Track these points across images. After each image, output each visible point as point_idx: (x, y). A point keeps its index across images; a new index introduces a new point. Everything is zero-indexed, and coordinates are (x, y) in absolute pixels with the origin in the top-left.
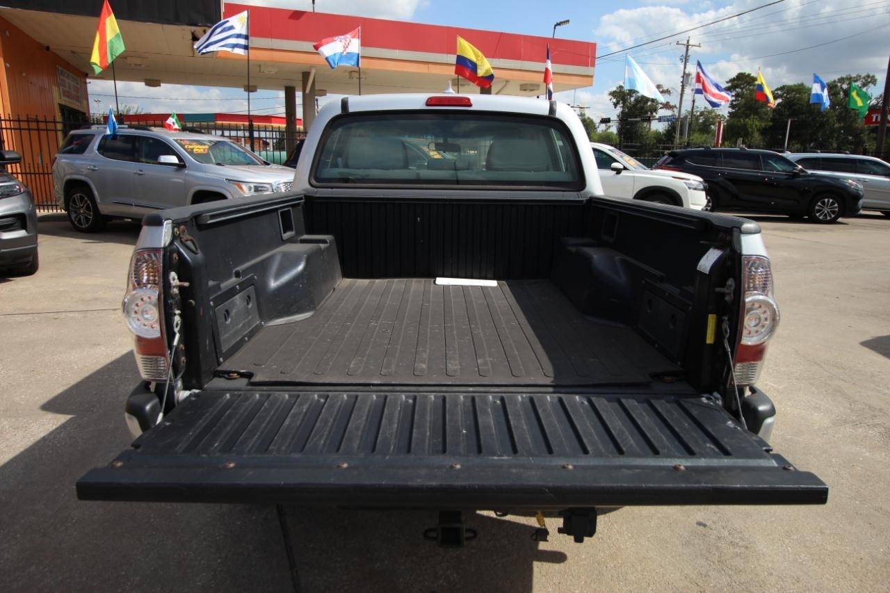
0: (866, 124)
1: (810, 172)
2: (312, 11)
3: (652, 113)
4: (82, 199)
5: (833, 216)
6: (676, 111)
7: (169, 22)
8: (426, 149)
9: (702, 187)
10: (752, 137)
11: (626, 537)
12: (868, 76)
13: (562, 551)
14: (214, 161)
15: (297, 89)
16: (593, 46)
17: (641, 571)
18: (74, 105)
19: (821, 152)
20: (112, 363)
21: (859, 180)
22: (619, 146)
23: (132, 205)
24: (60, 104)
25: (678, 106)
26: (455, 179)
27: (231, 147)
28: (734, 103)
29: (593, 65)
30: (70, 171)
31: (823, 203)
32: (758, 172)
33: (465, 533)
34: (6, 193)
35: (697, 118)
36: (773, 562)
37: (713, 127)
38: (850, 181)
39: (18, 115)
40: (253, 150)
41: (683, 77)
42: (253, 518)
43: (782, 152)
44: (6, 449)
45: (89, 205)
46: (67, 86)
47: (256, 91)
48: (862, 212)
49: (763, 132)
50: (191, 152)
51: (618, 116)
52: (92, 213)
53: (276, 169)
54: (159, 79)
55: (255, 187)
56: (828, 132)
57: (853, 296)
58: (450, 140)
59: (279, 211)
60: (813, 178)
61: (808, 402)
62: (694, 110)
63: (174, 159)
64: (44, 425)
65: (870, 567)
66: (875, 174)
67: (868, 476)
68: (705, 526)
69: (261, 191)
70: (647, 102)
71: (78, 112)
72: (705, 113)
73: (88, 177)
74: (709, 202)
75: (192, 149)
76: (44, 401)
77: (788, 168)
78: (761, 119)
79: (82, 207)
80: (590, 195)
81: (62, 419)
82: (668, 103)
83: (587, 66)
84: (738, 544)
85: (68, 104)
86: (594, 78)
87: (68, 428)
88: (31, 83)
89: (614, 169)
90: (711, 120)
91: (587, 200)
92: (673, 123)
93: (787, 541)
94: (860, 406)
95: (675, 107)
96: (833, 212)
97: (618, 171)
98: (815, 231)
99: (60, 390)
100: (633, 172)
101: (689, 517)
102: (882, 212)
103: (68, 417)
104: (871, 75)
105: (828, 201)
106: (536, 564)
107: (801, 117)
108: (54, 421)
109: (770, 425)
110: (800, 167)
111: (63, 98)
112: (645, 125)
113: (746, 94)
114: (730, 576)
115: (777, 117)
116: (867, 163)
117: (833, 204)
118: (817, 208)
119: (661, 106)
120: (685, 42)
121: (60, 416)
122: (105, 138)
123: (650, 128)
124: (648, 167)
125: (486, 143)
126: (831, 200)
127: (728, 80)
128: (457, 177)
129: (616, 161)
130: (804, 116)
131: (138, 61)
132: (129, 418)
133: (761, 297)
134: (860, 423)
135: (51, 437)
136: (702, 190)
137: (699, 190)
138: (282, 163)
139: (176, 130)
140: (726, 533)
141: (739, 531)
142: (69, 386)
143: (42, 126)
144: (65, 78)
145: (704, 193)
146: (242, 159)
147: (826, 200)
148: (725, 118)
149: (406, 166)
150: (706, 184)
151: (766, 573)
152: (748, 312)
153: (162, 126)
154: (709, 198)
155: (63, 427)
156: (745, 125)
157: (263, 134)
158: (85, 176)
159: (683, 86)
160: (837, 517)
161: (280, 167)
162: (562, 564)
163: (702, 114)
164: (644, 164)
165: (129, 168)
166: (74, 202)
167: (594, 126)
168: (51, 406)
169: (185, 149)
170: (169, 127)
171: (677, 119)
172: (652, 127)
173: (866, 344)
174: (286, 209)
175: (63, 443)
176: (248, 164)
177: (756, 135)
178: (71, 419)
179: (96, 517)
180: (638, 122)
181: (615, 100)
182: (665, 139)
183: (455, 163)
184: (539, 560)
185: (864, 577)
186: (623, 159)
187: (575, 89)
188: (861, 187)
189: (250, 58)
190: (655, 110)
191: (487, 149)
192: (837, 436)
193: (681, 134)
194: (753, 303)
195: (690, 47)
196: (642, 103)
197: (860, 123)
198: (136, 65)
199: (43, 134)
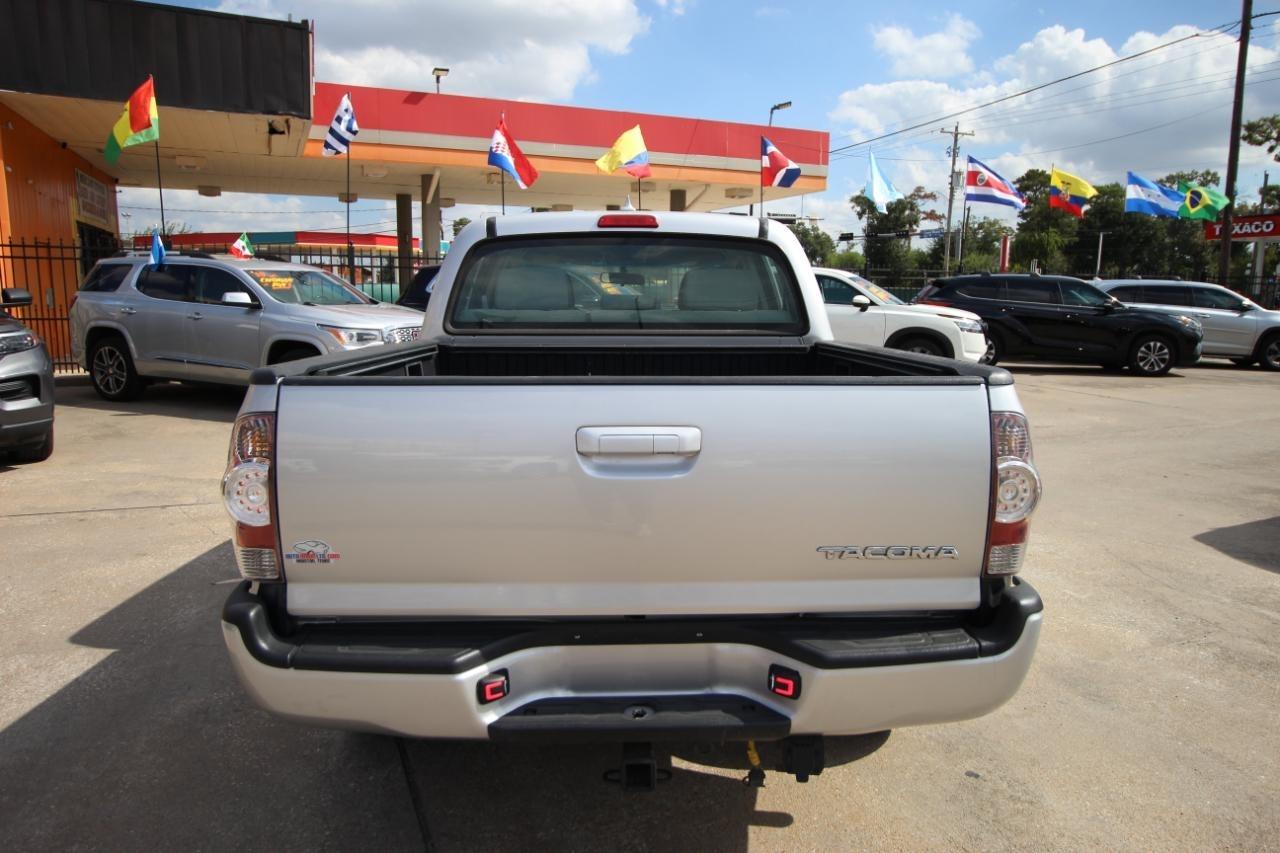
0: (1207, 238)
1: (1127, 305)
2: (436, 92)
3: (911, 226)
4: (111, 354)
5: (1162, 366)
6: (944, 221)
7: (238, 109)
8: (596, 280)
9: (979, 328)
10: (1053, 257)
11: (873, 793)
12: (1208, 173)
13: (787, 812)
14: (299, 299)
15: (413, 197)
16: (825, 137)
17: (892, 834)
18: (98, 223)
19: (1143, 278)
20: (165, 579)
21: (1196, 316)
22: (865, 274)
23: (183, 361)
24: (78, 222)
25: (946, 215)
26: (637, 321)
27: (323, 278)
28: (1026, 211)
29: (826, 162)
30: (95, 315)
31: (1148, 348)
32: (1057, 307)
33: (656, 774)
34: (12, 347)
35: (975, 232)
36: (1065, 820)
37: (997, 244)
38: (1184, 318)
39: (23, 239)
40: (353, 282)
41: (952, 176)
42: (371, 778)
43: (1091, 278)
44: (25, 696)
45: (121, 363)
46: (89, 195)
47: (355, 200)
48: (1202, 359)
49: (1067, 250)
50: (269, 288)
51: (864, 231)
52: (125, 374)
53: (387, 309)
54: (216, 184)
55: (358, 334)
56: (1156, 250)
57: (1187, 475)
58: (631, 270)
59: (407, 367)
60: (1133, 314)
61: (1120, 615)
62: (970, 221)
63: (244, 298)
64: (76, 663)
65: (1193, 824)
66: (1219, 307)
67: (1196, 709)
68: (977, 776)
69: (366, 340)
70: (903, 211)
71: (104, 232)
72: (986, 225)
73: (124, 324)
74: (990, 348)
75: (271, 283)
76: (74, 631)
77: (1099, 301)
78: (1063, 233)
79: (112, 365)
80: (814, 341)
81: (101, 654)
82: (933, 211)
83: (818, 163)
84: (1019, 798)
85: (89, 222)
86: (828, 181)
87: (110, 667)
88: (40, 193)
89: (857, 305)
90: (994, 234)
91: (812, 347)
92: (941, 240)
93: (1085, 794)
94: (1189, 620)
95: (943, 216)
96: (1163, 361)
97: (863, 307)
98: (1137, 386)
99: (95, 616)
100: (884, 308)
101: (956, 766)
102: (1232, 360)
103: (109, 652)
104: (1212, 171)
105: (1155, 345)
106: (752, 830)
107: (1117, 228)
108: (88, 658)
109: (1037, 623)
110: (1114, 299)
111: (83, 213)
112: (902, 243)
113: (1041, 199)
114: (1008, 839)
115: (1086, 229)
116: (1206, 292)
117: (1161, 349)
118: (1140, 354)
119: (923, 216)
120: (953, 130)
121: (97, 650)
122: (148, 268)
123: (909, 246)
124: (905, 301)
125: (679, 273)
126: (1159, 344)
127: (1015, 180)
128: (640, 318)
129: (860, 293)
130: (1121, 228)
131: (191, 162)
132: (227, 627)
133: (1019, 464)
134: (1189, 642)
135: (87, 678)
136: (980, 332)
137: (975, 332)
138: (394, 301)
139: (246, 256)
140: (1005, 785)
141: (1021, 782)
142: (107, 611)
143: (56, 253)
144: (86, 186)
145: (982, 336)
146: (337, 295)
147: (1152, 344)
148: (1013, 231)
149: (571, 306)
150: (985, 324)
151: (1056, 834)
152: (1002, 481)
153: (227, 251)
154: (990, 342)
155: (103, 664)
156: (1041, 240)
157: (367, 261)
158: (118, 321)
159: (952, 189)
160: (1152, 763)
161: (391, 306)
162: (787, 829)
163: (981, 226)
164: (900, 298)
165: (180, 310)
166: (101, 358)
167: (832, 244)
168: (85, 637)
169: (260, 284)
170: (238, 253)
171: (946, 234)
172: (912, 245)
173: (1201, 538)
174: (416, 363)
175: (105, 686)
176: (348, 303)
177: (1058, 255)
178: (113, 654)
179: (156, 780)
180: (892, 238)
181: (858, 209)
182: (931, 261)
183: (636, 300)
184: (756, 823)
185: (1184, 837)
186: (869, 291)
187: (803, 194)
188: (1198, 325)
189: (351, 157)
190: (916, 222)
191: (681, 278)
192: (1156, 658)
193: (953, 254)
194: (1007, 470)
195: (959, 136)
196: (898, 212)
197: (1200, 236)
198: (187, 167)
199: (56, 264)
